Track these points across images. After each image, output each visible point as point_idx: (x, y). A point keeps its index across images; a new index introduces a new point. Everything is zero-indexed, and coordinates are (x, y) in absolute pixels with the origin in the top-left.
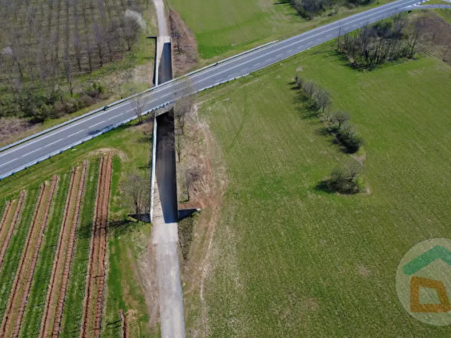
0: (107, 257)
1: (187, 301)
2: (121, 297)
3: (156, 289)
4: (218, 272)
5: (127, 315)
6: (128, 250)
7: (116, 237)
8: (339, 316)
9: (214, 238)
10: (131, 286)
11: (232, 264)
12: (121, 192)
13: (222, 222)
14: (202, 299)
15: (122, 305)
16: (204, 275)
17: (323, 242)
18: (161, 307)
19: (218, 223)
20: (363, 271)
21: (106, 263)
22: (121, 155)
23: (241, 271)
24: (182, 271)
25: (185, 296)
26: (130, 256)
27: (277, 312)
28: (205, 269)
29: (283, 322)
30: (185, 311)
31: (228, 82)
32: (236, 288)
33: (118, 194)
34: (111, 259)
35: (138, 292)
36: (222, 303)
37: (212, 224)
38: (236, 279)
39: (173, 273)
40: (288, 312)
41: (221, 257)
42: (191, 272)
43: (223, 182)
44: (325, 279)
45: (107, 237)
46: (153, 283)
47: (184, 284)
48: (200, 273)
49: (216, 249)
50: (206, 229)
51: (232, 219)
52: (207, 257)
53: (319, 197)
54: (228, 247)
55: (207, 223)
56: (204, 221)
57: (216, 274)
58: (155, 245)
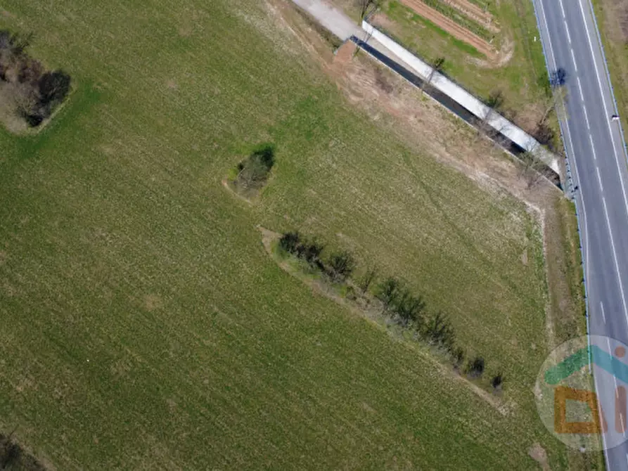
4: (263, 14)
8: (163, 36)
9: (295, 39)
11: (261, 25)
12: (415, 23)
13: (306, 56)
16: (269, 5)
17: (217, 91)
19: (307, 52)
20: (171, 84)
22: (481, 63)
23: (249, 26)
27: (200, 12)
29: (191, 9)
33: (413, 19)
37: (310, 48)
38: (246, 17)
40: (195, 17)
44: (191, 57)
48: (273, 4)
49: (283, 29)
50: (309, 40)
51: (301, 62)
52: (282, 18)
53: (259, 141)
54: (277, 37)
55: (314, 46)
56: (319, 46)
57: (262, 12)
58: (331, 8)
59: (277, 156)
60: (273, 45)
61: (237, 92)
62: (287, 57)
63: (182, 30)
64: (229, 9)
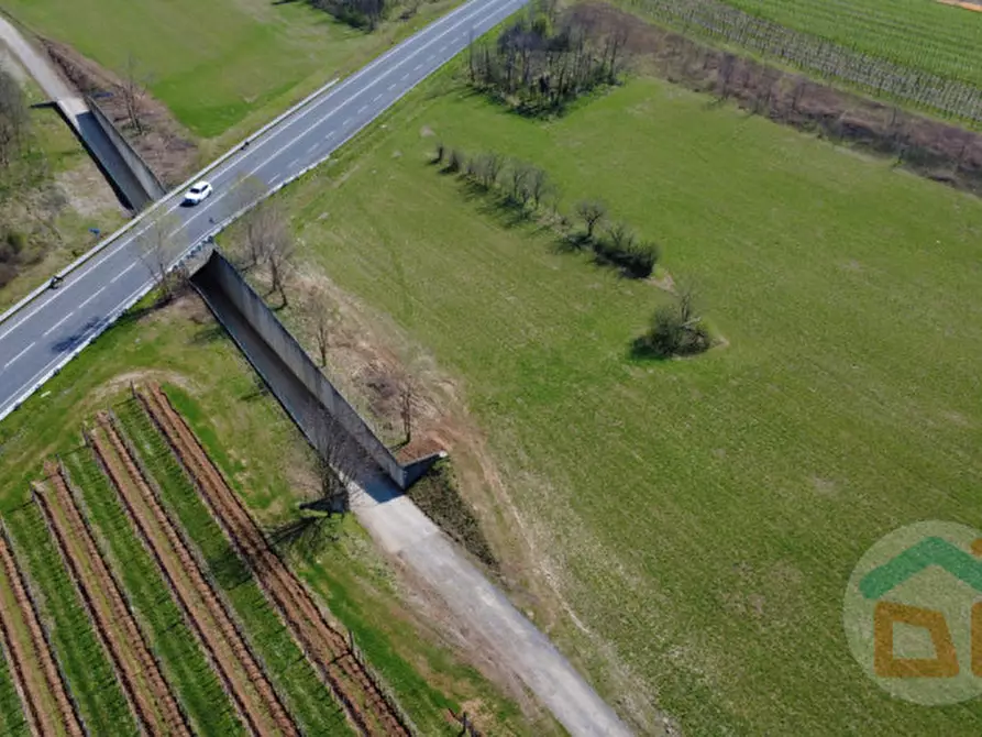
0: (325, 610)
1: (563, 644)
2: (423, 684)
3: (481, 641)
4: (573, 567)
5: (465, 714)
6: (359, 580)
7: (311, 561)
9: (516, 501)
10: (426, 654)
11: (591, 546)
12: (244, 461)
13: (507, 467)
14: (587, 631)
15: (437, 700)
16: (554, 582)
17: (720, 454)
18: (524, 676)
19: (502, 471)
20: (822, 486)
21: (333, 624)
22: (179, 381)
24: (505, 589)
25: (551, 636)
26: (373, 592)
27: (741, 608)
28: (545, 570)
29: (766, 622)
30: (576, 666)
31: (297, 179)
32: (633, 589)
33: (241, 468)
34: (336, 611)
35: (450, 661)
36: (631, 625)
37: (492, 476)
38: (621, 571)
39: (488, 599)
40: (759, 601)
41: (558, 537)
42: (525, 584)
43: (447, 388)
44: (773, 520)
45: (290, 567)
46: (464, 632)
47: (531, 614)
48: (543, 582)
49: (538, 525)
50: (487, 489)
51: (523, 456)
52: (532, 546)
53: (651, 371)
54: (557, 512)
55: (481, 477)
56: (470, 474)
57: (576, 573)
58: (400, 554)
59: (624, 350)
60: (572, 502)
61: (676, 441)
62: (550, 473)
63: (796, 580)
64: (662, 598)
